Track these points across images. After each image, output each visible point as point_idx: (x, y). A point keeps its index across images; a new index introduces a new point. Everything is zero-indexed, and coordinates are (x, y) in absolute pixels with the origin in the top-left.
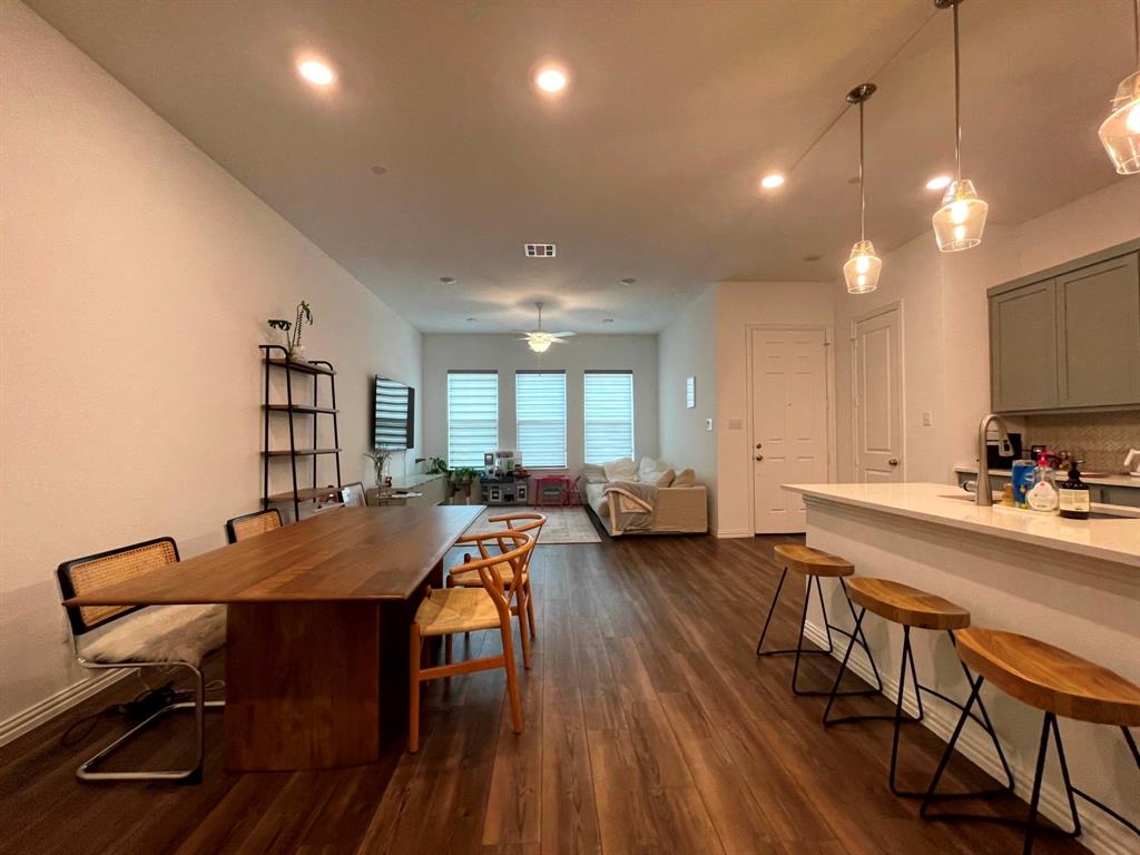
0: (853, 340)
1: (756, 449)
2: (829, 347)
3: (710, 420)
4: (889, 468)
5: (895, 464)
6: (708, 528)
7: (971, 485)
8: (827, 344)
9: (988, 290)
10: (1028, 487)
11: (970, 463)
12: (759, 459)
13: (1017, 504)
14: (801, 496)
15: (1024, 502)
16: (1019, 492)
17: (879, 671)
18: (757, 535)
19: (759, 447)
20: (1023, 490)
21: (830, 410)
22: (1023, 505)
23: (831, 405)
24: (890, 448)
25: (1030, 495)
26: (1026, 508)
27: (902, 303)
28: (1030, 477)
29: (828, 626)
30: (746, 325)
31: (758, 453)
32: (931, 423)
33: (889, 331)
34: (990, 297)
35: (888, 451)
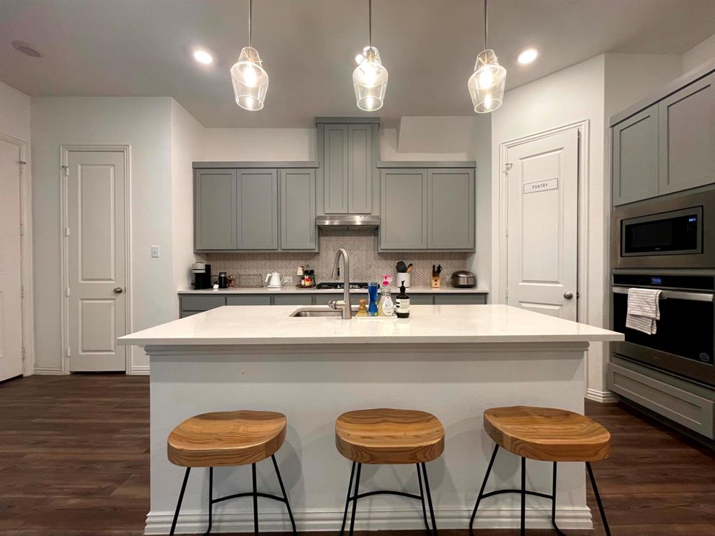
2: (25, 166)
4: (114, 296)
5: (120, 292)
8: (21, 163)
9: (194, 163)
11: (184, 287)
13: (371, 313)
15: (377, 311)
21: (24, 237)
22: (376, 314)
23: (26, 233)
24: (112, 277)
26: (378, 316)
32: (158, 255)
33: (112, 169)
34: (195, 168)
35: (111, 280)
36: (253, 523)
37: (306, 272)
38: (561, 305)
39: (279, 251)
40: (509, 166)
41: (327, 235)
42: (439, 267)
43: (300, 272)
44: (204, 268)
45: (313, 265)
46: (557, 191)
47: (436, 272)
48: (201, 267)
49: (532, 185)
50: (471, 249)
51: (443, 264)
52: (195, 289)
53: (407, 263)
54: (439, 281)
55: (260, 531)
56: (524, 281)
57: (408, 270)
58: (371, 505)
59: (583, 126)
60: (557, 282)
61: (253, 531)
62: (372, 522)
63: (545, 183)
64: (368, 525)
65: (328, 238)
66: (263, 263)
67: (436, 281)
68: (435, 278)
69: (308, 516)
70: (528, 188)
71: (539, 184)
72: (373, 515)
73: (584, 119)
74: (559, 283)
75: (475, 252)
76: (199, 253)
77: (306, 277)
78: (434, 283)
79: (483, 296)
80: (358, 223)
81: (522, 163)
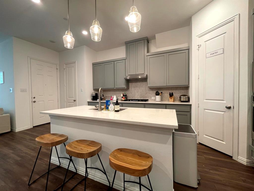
0: (64, 69)
1: (33, 98)
2: (58, 70)
3: (11, 89)
4: (74, 102)
5: (75, 101)
6: (11, 129)
7: (97, 106)
8: (57, 69)
9: (92, 63)
10: (109, 105)
11: (90, 100)
12: (34, 102)
13: (107, 110)
14: (48, 115)
15: (108, 109)
16: (107, 107)
17: (76, 166)
18: (33, 127)
19: (34, 98)
20: (108, 106)
21: (58, 87)
22: (108, 110)
23: (58, 86)
24: (74, 97)
25: (109, 107)
26: (109, 111)
27: (76, 61)
28: (109, 103)
29: (59, 158)
30: (28, 56)
31: (34, 100)
32: (83, 91)
33: (73, 68)
34: (93, 65)
35: (73, 97)
36: (68, 166)
37: (124, 95)
38: (225, 112)
39: (115, 88)
40: (199, 46)
41: (131, 83)
42: (172, 93)
43: (122, 95)
44: (95, 94)
45: (127, 93)
46: (223, 54)
47: (171, 95)
48: (94, 94)
49: (210, 53)
50: (187, 85)
51: (174, 92)
52: (93, 100)
53: (160, 92)
54: (172, 99)
55: (69, 169)
56: (206, 100)
57: (160, 94)
58: (95, 172)
59: (236, 19)
60: (223, 100)
61: (67, 168)
62: (95, 177)
63: (216, 51)
64: (94, 178)
65: (132, 83)
66: (112, 92)
67: (171, 99)
68: (171, 98)
69: (80, 169)
70: (208, 55)
71: (214, 52)
72: (95, 175)
73: (237, 14)
74: (224, 101)
75: (189, 87)
76: (95, 90)
77: (124, 97)
78: (170, 99)
79: (189, 106)
80: (140, 78)
81: (206, 43)
